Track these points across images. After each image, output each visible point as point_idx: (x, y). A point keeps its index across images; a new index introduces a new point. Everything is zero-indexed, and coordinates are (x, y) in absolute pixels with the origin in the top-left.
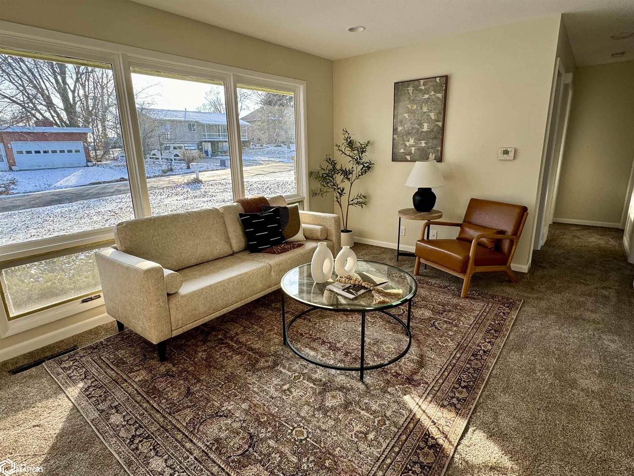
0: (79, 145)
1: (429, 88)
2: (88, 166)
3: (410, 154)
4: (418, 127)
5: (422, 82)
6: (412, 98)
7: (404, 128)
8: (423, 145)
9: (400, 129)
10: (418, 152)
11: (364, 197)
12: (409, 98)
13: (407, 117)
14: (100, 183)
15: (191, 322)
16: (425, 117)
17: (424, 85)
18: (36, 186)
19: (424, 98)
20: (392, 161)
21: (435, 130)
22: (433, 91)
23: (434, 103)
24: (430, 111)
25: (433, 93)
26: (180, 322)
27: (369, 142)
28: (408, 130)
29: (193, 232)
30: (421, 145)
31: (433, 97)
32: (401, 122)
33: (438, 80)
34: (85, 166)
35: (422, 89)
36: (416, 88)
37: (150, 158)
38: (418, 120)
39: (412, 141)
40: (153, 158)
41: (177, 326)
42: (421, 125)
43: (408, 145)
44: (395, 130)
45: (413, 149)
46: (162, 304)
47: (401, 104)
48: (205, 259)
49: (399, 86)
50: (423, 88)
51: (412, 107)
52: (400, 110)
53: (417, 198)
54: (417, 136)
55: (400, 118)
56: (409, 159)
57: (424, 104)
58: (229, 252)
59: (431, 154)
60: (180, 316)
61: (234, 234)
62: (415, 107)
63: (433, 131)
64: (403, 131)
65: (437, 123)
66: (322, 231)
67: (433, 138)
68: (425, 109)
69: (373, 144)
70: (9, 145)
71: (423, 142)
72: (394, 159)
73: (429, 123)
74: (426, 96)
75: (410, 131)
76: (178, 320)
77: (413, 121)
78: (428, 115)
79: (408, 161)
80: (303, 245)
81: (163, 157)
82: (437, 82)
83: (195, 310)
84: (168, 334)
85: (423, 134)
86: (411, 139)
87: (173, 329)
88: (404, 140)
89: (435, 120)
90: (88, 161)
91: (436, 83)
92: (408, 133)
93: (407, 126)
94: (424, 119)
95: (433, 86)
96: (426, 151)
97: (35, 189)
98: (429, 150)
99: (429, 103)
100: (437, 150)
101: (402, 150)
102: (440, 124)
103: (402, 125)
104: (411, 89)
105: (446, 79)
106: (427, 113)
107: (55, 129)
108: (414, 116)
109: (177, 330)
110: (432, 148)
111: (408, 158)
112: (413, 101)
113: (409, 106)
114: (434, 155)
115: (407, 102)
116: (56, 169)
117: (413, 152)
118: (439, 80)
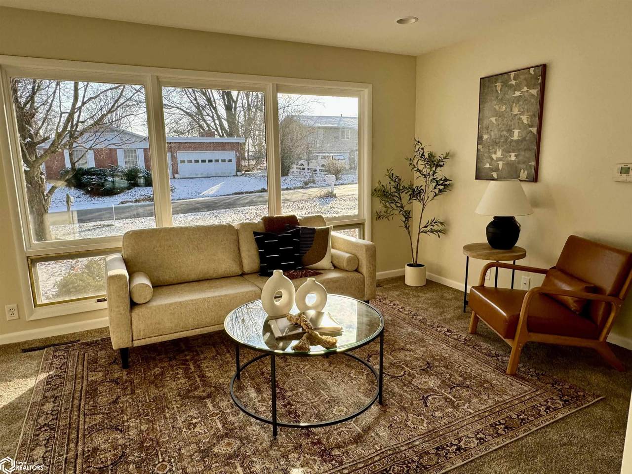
0: (232, 155)
1: (521, 83)
2: (237, 176)
3: (497, 170)
4: (508, 135)
5: (512, 74)
6: (500, 97)
7: (491, 136)
8: (513, 158)
9: (485, 137)
10: (506, 168)
11: (442, 223)
12: (497, 97)
13: (495, 122)
14: (242, 193)
15: (155, 335)
16: (516, 121)
17: (515, 79)
18: (188, 194)
19: (514, 96)
20: (476, 178)
21: (527, 138)
22: (527, 86)
23: (527, 102)
24: (522, 113)
25: (525, 89)
26: (142, 333)
27: (447, 154)
28: (495, 138)
29: (197, 247)
30: (510, 159)
31: (526, 94)
32: (487, 128)
33: (532, 71)
34: (234, 176)
35: (513, 85)
36: (505, 84)
37: (297, 168)
38: (507, 126)
39: (499, 154)
40: (300, 168)
41: (138, 336)
42: (510, 131)
43: (495, 159)
44: (480, 138)
45: (501, 164)
46: (123, 312)
47: (487, 106)
48: (207, 276)
49: (486, 83)
50: (513, 82)
51: (499, 108)
52: (487, 112)
53: (491, 230)
54: (505, 147)
55: (486, 122)
56: (496, 177)
57: (514, 104)
58: (237, 271)
59: (522, 171)
60: (142, 327)
61: (247, 253)
62: (504, 107)
63: (525, 140)
64: (488, 141)
65: (531, 129)
66: (349, 260)
67: (525, 150)
68: (516, 111)
69: (453, 156)
70: (175, 155)
71: (513, 154)
72: (478, 177)
73: (520, 129)
74: (517, 94)
75: (498, 140)
76: (140, 331)
77: (501, 128)
78: (520, 119)
79: (494, 179)
80: (320, 274)
81: (309, 167)
82: (531, 74)
83: (159, 324)
84: (127, 343)
85: (513, 143)
86: (498, 150)
87: (134, 339)
88: (490, 152)
89: (528, 124)
90: (238, 170)
91: (530, 76)
92: (496, 143)
93: (494, 133)
94: (514, 124)
95: (525, 79)
96: (516, 167)
97: (187, 196)
98: (520, 165)
99: (521, 103)
100: (530, 166)
101: (488, 166)
102: (534, 130)
103: (488, 132)
104: (499, 85)
105: (543, 69)
106: (519, 115)
107: (217, 139)
108: (503, 120)
109: (139, 340)
110: (524, 163)
111: (495, 175)
112: (501, 101)
113: (497, 107)
114: (526, 172)
115: (495, 102)
116: (209, 177)
117: (500, 167)
118: (534, 71)
